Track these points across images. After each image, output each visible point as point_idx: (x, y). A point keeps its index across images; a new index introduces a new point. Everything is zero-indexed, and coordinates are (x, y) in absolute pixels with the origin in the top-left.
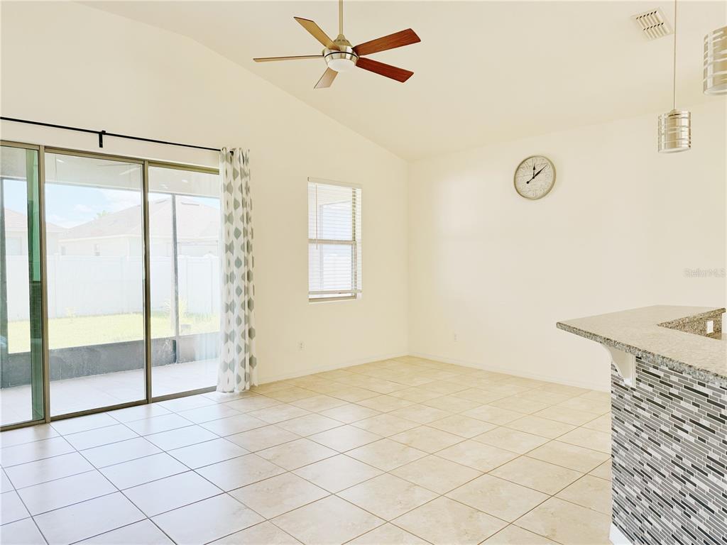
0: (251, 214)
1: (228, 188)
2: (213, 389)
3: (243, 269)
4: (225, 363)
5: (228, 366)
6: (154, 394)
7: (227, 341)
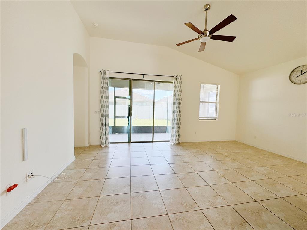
0: (181, 94)
1: (175, 87)
2: (169, 141)
3: (178, 109)
4: (172, 135)
5: (173, 136)
6: (154, 140)
7: (172, 129)
